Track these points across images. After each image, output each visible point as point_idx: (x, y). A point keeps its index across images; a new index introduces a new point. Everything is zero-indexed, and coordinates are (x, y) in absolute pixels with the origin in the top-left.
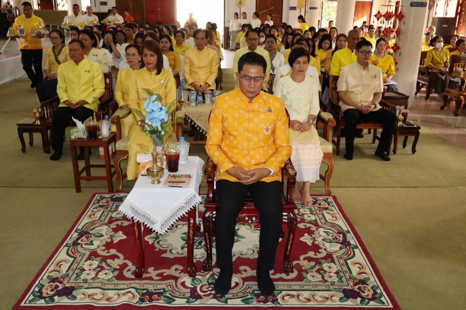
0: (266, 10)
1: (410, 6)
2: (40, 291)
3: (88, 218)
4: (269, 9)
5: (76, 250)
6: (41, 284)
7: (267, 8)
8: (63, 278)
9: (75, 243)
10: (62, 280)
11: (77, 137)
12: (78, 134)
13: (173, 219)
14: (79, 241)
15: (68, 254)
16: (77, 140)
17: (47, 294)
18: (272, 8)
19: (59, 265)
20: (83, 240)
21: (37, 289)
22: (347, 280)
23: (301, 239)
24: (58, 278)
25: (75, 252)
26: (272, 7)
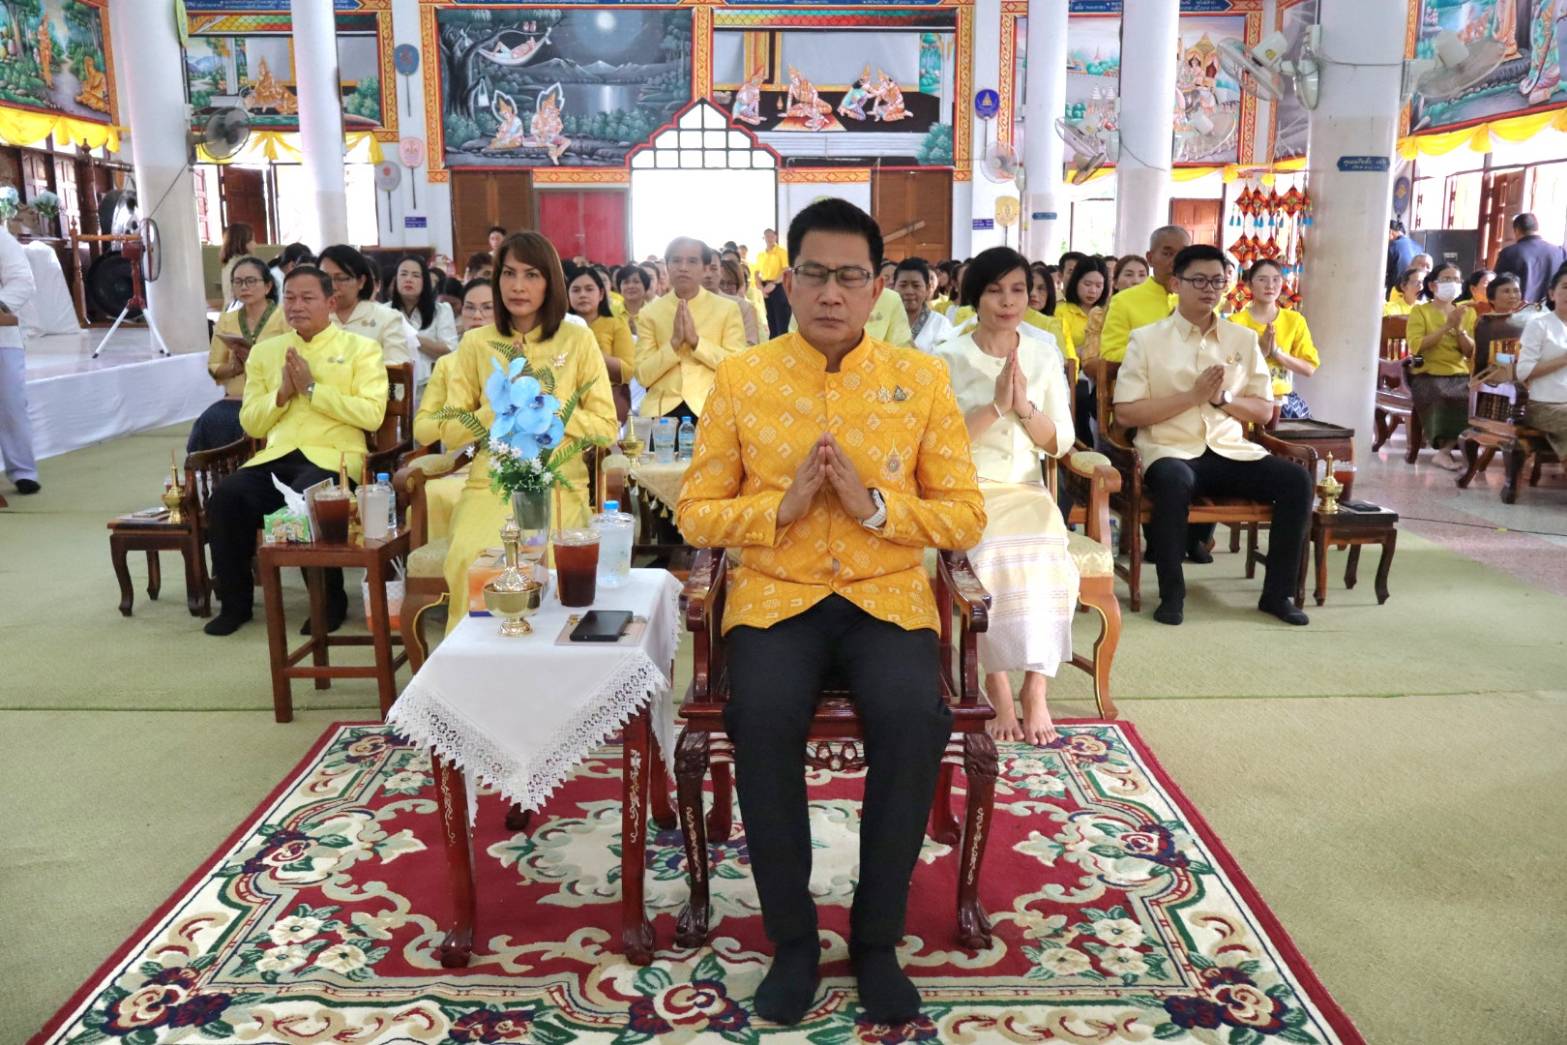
0: (903, 232)
1: (1336, 168)
2: (112, 1012)
3: (304, 793)
4: (911, 228)
5: (251, 886)
6: (118, 990)
7: (905, 226)
8: (198, 972)
9: (253, 866)
10: (192, 974)
11: (284, 540)
12: (287, 528)
13: (571, 754)
14: (267, 861)
15: (223, 897)
16: (284, 546)
17: (134, 1018)
18: (921, 225)
19: (188, 930)
20: (280, 857)
21: (101, 1005)
22: (1181, 968)
23: (1018, 847)
24: (177, 970)
25: (248, 891)
26: (918, 221)
